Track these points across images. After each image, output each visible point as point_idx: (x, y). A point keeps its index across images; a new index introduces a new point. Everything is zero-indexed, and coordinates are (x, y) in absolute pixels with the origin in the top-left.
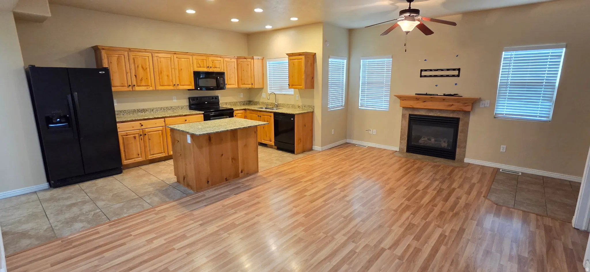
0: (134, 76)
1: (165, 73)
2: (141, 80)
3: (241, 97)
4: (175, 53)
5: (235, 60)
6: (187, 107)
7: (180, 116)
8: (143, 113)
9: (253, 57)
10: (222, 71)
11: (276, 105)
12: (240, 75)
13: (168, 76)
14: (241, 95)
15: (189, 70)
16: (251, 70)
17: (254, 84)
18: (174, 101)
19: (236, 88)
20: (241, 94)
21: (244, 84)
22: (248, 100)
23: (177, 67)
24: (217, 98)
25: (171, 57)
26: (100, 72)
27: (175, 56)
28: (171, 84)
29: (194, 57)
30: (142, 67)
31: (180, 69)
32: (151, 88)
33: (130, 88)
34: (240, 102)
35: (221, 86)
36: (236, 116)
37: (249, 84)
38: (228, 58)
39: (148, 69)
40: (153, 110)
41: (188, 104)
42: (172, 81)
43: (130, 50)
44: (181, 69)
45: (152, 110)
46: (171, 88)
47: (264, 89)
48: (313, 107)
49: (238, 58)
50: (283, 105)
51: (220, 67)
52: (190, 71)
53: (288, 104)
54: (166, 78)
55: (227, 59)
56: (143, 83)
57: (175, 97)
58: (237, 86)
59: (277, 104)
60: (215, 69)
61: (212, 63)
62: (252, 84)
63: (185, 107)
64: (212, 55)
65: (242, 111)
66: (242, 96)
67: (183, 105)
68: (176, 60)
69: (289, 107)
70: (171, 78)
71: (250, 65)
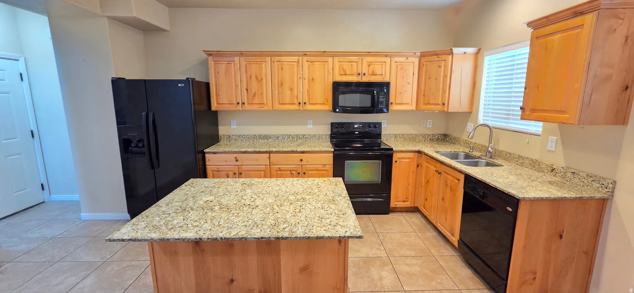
0: (245, 91)
1: (287, 86)
2: (254, 95)
3: (428, 126)
4: (306, 54)
5: (416, 61)
6: (327, 137)
7: (293, 152)
8: (266, 140)
9: (452, 49)
10: (387, 80)
11: (489, 152)
12: (423, 87)
13: (291, 90)
14: (428, 123)
15: (326, 79)
16: (445, 76)
17: (448, 104)
18: (309, 127)
19: (412, 110)
20: (429, 121)
21: (429, 104)
22: (443, 133)
23: (306, 75)
24: (378, 125)
25: (298, 60)
26: (179, 85)
27: (305, 58)
28: (296, 102)
29: (336, 59)
30: (256, 77)
31: (311, 78)
32: (266, 108)
33: (239, 107)
34: (424, 136)
35: (380, 106)
36: (396, 162)
37: (438, 104)
38: (403, 56)
39: (264, 80)
40: (278, 138)
41: (329, 133)
42: (297, 98)
43: (242, 54)
44: (313, 79)
45: (276, 137)
46: (295, 107)
47: (472, 114)
48: (611, 186)
49: (423, 55)
50: (508, 156)
51: (384, 74)
52: (326, 82)
53: (520, 156)
54: (288, 93)
55: (397, 59)
56: (256, 101)
57: (311, 121)
58: (413, 107)
59: (491, 151)
60: (374, 77)
61: (367, 66)
62: (444, 104)
63: (324, 137)
64: (369, 54)
65: (411, 155)
66: (430, 125)
67: (321, 133)
68: (306, 64)
69: (522, 164)
70: (296, 93)
71: (443, 68)
